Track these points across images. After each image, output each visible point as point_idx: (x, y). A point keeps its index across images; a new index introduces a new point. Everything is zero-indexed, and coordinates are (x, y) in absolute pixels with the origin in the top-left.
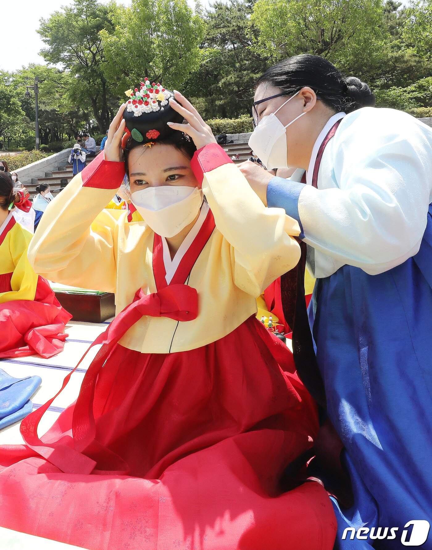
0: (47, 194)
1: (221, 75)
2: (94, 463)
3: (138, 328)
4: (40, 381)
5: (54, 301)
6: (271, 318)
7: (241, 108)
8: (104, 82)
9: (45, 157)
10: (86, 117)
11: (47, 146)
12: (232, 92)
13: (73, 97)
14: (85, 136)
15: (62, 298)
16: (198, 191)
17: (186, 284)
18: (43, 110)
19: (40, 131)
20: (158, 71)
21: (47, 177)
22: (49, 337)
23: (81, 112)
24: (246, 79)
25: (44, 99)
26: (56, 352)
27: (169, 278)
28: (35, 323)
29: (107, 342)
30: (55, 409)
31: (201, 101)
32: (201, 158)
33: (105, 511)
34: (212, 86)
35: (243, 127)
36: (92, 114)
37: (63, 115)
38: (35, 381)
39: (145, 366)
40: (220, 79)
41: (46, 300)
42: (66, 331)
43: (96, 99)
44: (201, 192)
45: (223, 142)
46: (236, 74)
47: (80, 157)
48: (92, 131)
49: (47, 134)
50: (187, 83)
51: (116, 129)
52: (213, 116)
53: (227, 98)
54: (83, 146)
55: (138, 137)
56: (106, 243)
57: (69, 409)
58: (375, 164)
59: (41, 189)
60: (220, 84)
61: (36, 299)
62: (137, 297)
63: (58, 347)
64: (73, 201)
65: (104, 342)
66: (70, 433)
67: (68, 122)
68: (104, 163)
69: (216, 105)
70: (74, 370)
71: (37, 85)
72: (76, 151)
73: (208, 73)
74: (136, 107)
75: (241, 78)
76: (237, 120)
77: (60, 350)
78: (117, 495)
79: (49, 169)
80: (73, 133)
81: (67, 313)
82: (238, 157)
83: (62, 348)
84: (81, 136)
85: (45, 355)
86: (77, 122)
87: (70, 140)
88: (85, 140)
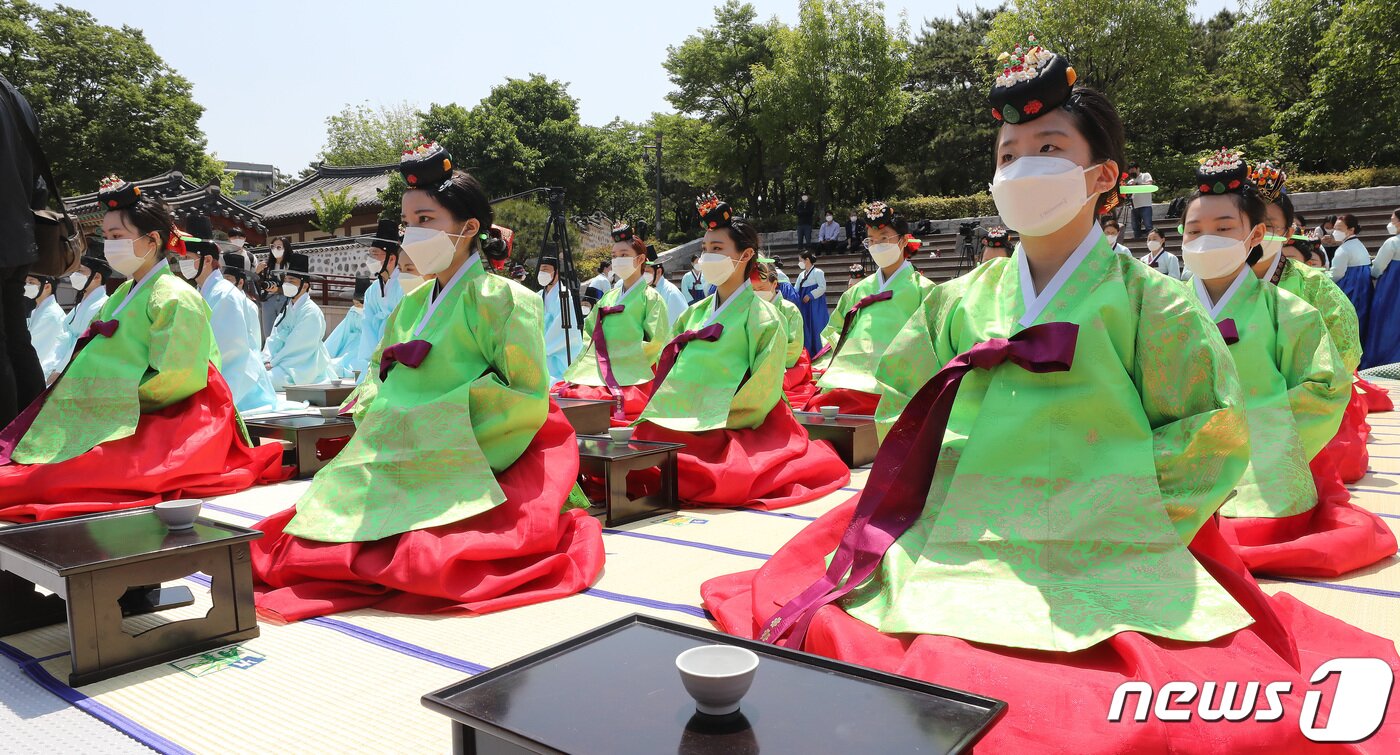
1: (935, 130)
24: (972, 137)
31: (902, 171)
34: (920, 148)
40: (933, 138)
46: (958, 128)
53: (942, 166)
60: (932, 144)
69: (925, 176)
73: (916, 126)
75: (964, 135)
76: (950, 199)
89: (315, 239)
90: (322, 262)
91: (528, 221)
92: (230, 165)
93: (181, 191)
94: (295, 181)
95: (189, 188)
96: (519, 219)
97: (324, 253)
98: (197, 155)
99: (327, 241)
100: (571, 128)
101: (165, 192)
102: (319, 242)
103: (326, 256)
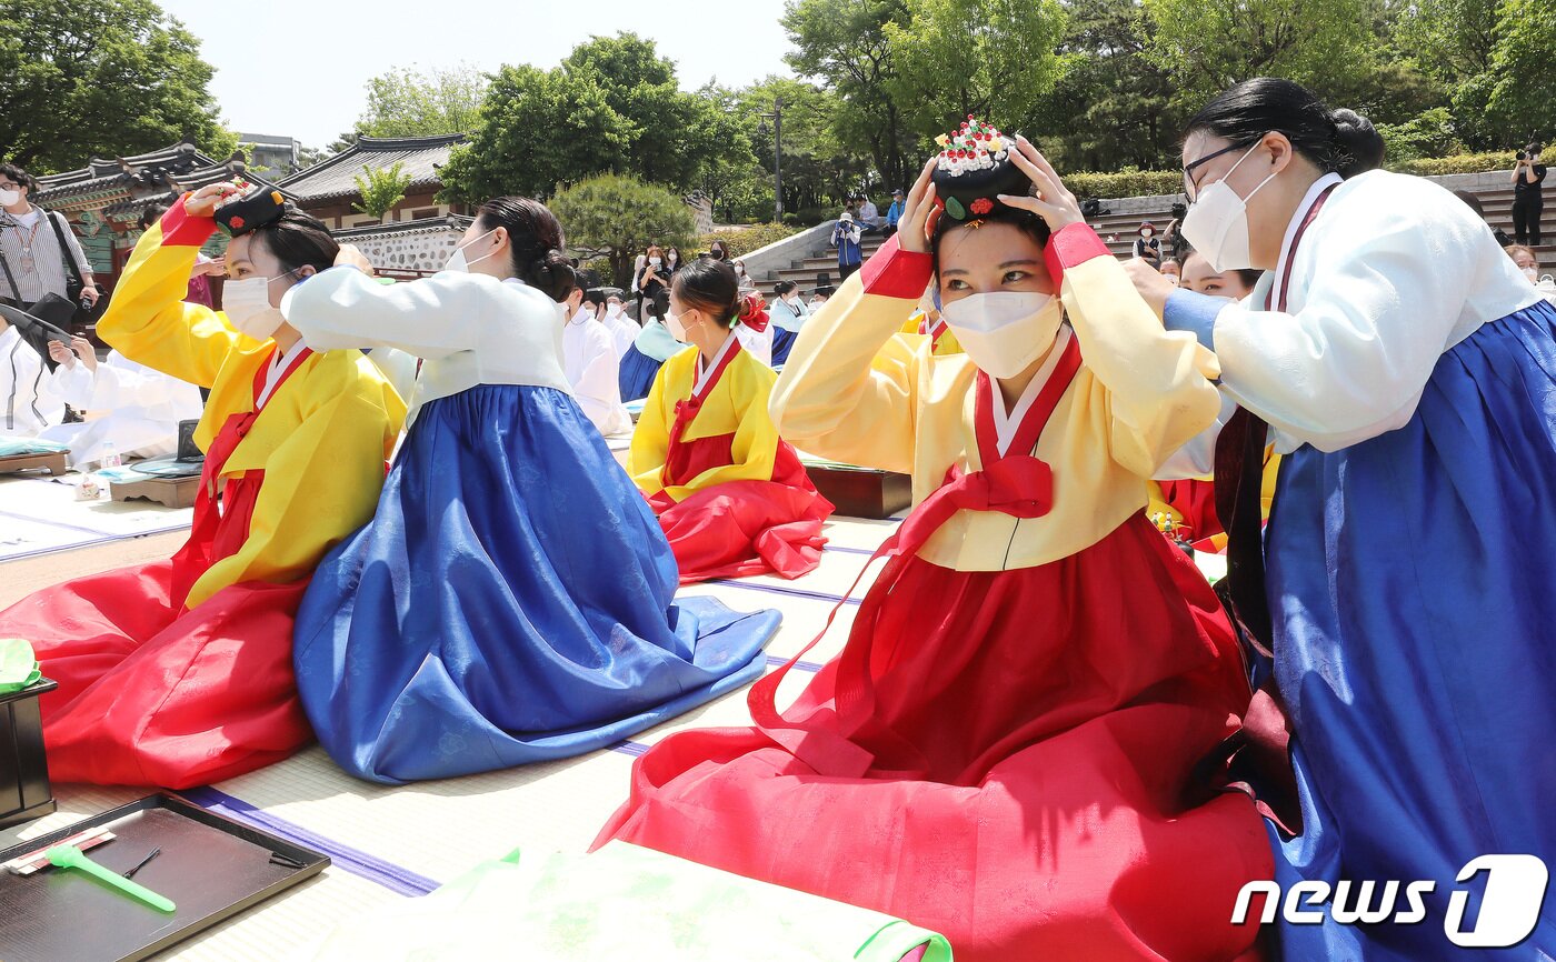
0: (793, 299)
1: (1091, 99)
2: (870, 757)
3: (950, 530)
4: (780, 618)
5: (804, 483)
6: (1169, 516)
7: (1124, 155)
8: (892, 110)
9: (791, 235)
10: (861, 167)
11: (795, 215)
12: (1109, 128)
13: (840, 132)
14: (861, 199)
15: (818, 477)
16: (1056, 301)
17: (1032, 455)
18: (789, 154)
19: (783, 190)
20: (984, 92)
21: (795, 268)
22: (796, 543)
23: (853, 159)
24: (1132, 107)
25: (792, 136)
26: (807, 569)
27: (1003, 446)
28: (772, 517)
29: (898, 552)
30: (807, 667)
31: (1056, 143)
32: (1060, 244)
33: (889, 840)
34: (1076, 118)
35: (1127, 187)
36: (872, 162)
37: (823, 164)
38: (772, 618)
39: (961, 594)
40: (1089, 107)
41: (791, 480)
42: (825, 533)
43: (879, 137)
44: (1060, 303)
45: (1092, 213)
46: (1117, 97)
47: (850, 235)
48: (872, 190)
49: (795, 196)
50: (1033, 112)
51: (920, 199)
52: (1077, 169)
53: (1099, 138)
54: (856, 216)
55: (958, 211)
56: (898, 388)
57: (829, 666)
58: (1355, 270)
59: (783, 289)
60: (1089, 115)
61: (774, 479)
62: (949, 478)
63: (810, 560)
64: (849, 318)
65: (892, 552)
66: (831, 704)
67: (832, 176)
68: (900, 254)
69: (1082, 150)
70: (843, 600)
71: (778, 112)
72: (844, 224)
73: (1069, 95)
74: (955, 161)
75: (1124, 105)
76: (1117, 175)
77: (813, 564)
78: (909, 813)
79: (799, 255)
80: (840, 194)
81: (825, 503)
82: (1118, 239)
83: (817, 561)
84: (853, 200)
85: (787, 573)
86: (846, 176)
87: (833, 206)
88: (859, 206)
89: (355, 225)
90: (371, 252)
91: (634, 201)
92: (247, 137)
93: (193, 168)
94: (322, 156)
95: (203, 164)
96: (623, 201)
97: (372, 242)
98: (208, 124)
99: (375, 227)
100: (671, 93)
101: (173, 169)
102: (358, 229)
103: (376, 244)
